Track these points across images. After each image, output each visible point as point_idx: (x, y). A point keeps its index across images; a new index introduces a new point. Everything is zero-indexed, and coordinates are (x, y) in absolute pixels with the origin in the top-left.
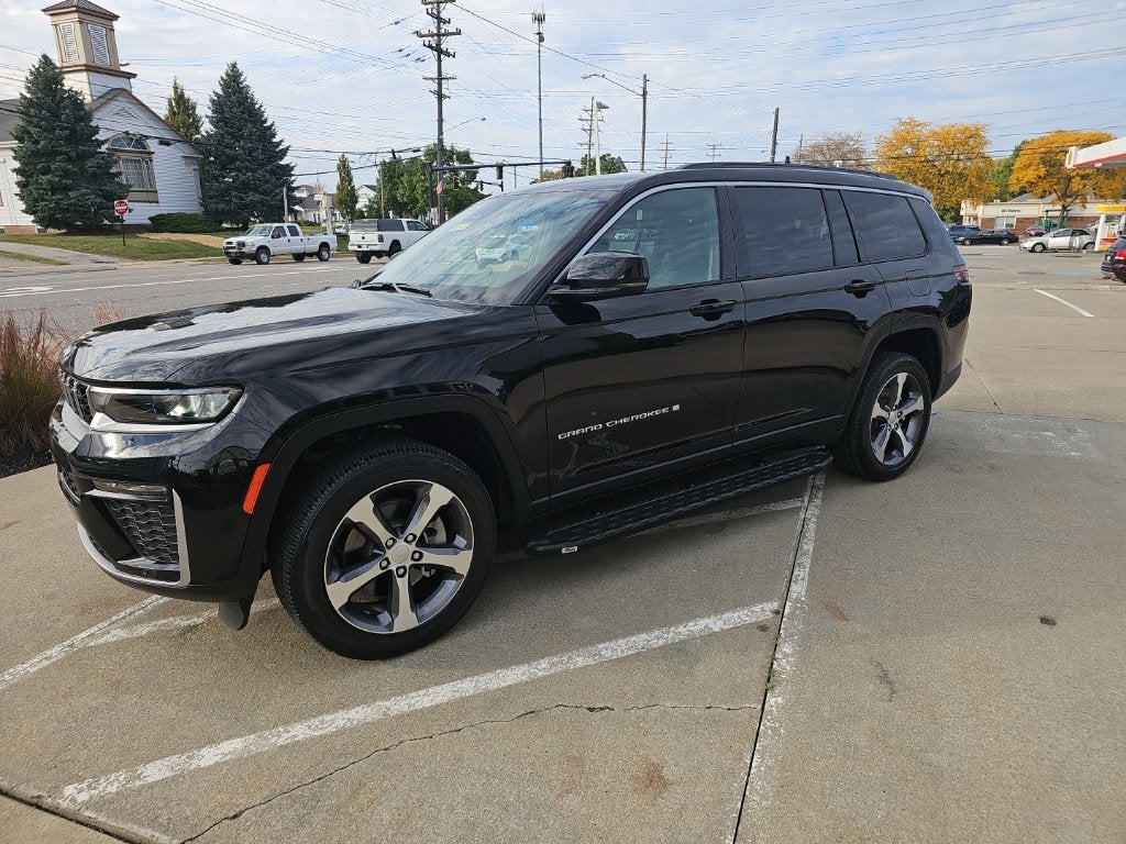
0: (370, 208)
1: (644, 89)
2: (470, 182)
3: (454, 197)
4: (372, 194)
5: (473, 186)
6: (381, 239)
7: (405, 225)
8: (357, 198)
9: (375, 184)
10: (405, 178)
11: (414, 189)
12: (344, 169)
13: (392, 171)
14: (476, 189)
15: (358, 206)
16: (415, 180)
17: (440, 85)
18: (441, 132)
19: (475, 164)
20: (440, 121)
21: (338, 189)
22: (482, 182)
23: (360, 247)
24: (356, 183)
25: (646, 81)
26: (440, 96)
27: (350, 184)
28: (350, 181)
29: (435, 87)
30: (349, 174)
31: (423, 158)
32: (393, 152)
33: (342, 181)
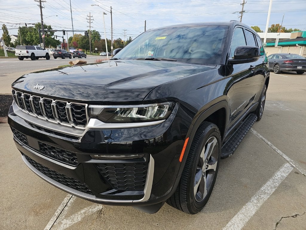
0: (16, 42)
1: (111, 11)
2: (52, 36)
3: (47, 40)
4: (16, 38)
5: (53, 37)
6: (28, 52)
7: (36, 48)
8: (11, 39)
9: (17, 35)
10: (29, 33)
11: (32, 37)
12: (5, 28)
13: (23, 31)
14: (54, 38)
15: (11, 42)
16: (32, 34)
17: (41, 3)
18: (42, 19)
19: (53, 30)
20: (42, 15)
21: (3, 35)
22: (56, 36)
23: (19, 55)
24: (10, 34)
25: (111, 8)
26: (41, 7)
27: (7, 34)
28: (8, 33)
29: (39, 4)
30: (7, 31)
31: (34, 27)
32: (26, 24)
33: (4, 32)
